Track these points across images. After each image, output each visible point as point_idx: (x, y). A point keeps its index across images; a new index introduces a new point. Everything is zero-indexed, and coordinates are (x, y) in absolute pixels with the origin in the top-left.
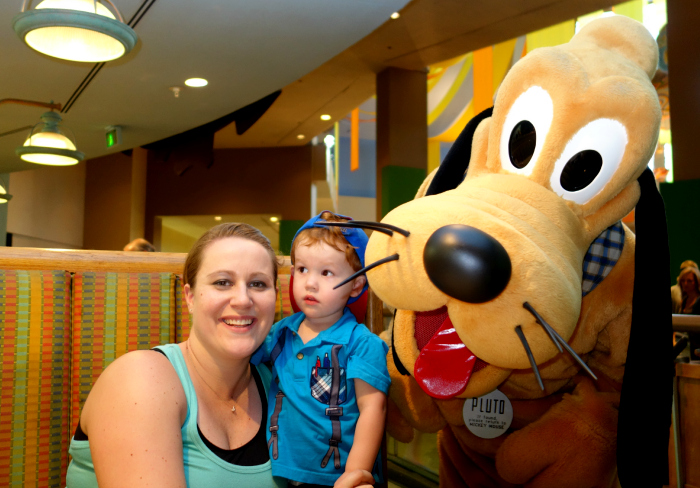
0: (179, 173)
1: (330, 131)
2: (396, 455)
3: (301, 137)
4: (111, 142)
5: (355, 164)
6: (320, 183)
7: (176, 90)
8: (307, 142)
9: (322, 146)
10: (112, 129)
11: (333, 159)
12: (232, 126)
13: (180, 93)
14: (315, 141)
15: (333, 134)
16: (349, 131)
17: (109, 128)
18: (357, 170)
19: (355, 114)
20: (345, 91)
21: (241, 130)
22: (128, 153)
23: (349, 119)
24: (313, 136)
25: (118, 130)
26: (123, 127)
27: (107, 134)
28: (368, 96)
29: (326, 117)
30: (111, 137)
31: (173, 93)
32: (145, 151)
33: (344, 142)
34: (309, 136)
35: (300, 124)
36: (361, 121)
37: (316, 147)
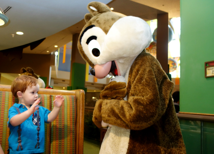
0: (11, 60)
1: (57, 50)
3: (48, 52)
5: (64, 61)
6: (53, 66)
7: (13, 35)
9: (54, 55)
11: (57, 59)
12: (29, 47)
14: (52, 53)
15: (58, 51)
16: (63, 51)
18: (64, 63)
19: (65, 46)
20: (63, 39)
21: (32, 49)
23: (63, 48)
24: (51, 52)
28: (69, 41)
29: (56, 46)
31: (12, 36)
33: (61, 54)
34: (50, 52)
35: (48, 48)
36: (67, 48)
37: (52, 55)
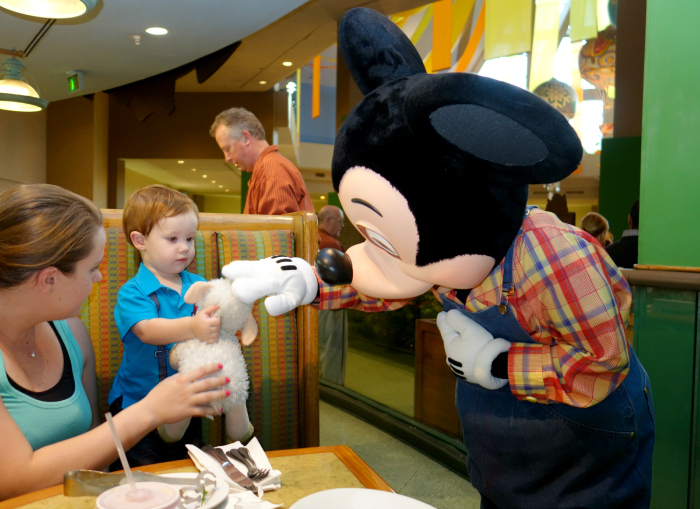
0: (141, 119)
1: (292, 77)
2: (343, 385)
3: (263, 83)
4: (73, 87)
5: (316, 111)
6: (281, 129)
7: (137, 38)
8: (268, 88)
9: (284, 92)
10: (74, 73)
11: (294, 105)
12: (193, 74)
13: (141, 41)
14: (277, 87)
15: (295, 82)
16: (311, 77)
17: (71, 73)
18: (317, 117)
19: (317, 61)
20: (306, 38)
21: (202, 79)
22: (90, 97)
23: (311, 66)
24: (275, 83)
25: (80, 75)
26: (84, 72)
27: (69, 79)
28: (328, 44)
29: (287, 64)
30: (72, 82)
31: (134, 40)
32: (106, 96)
33: (306, 89)
34: (271, 82)
35: (262, 70)
36: (322, 68)
37: (277, 93)
